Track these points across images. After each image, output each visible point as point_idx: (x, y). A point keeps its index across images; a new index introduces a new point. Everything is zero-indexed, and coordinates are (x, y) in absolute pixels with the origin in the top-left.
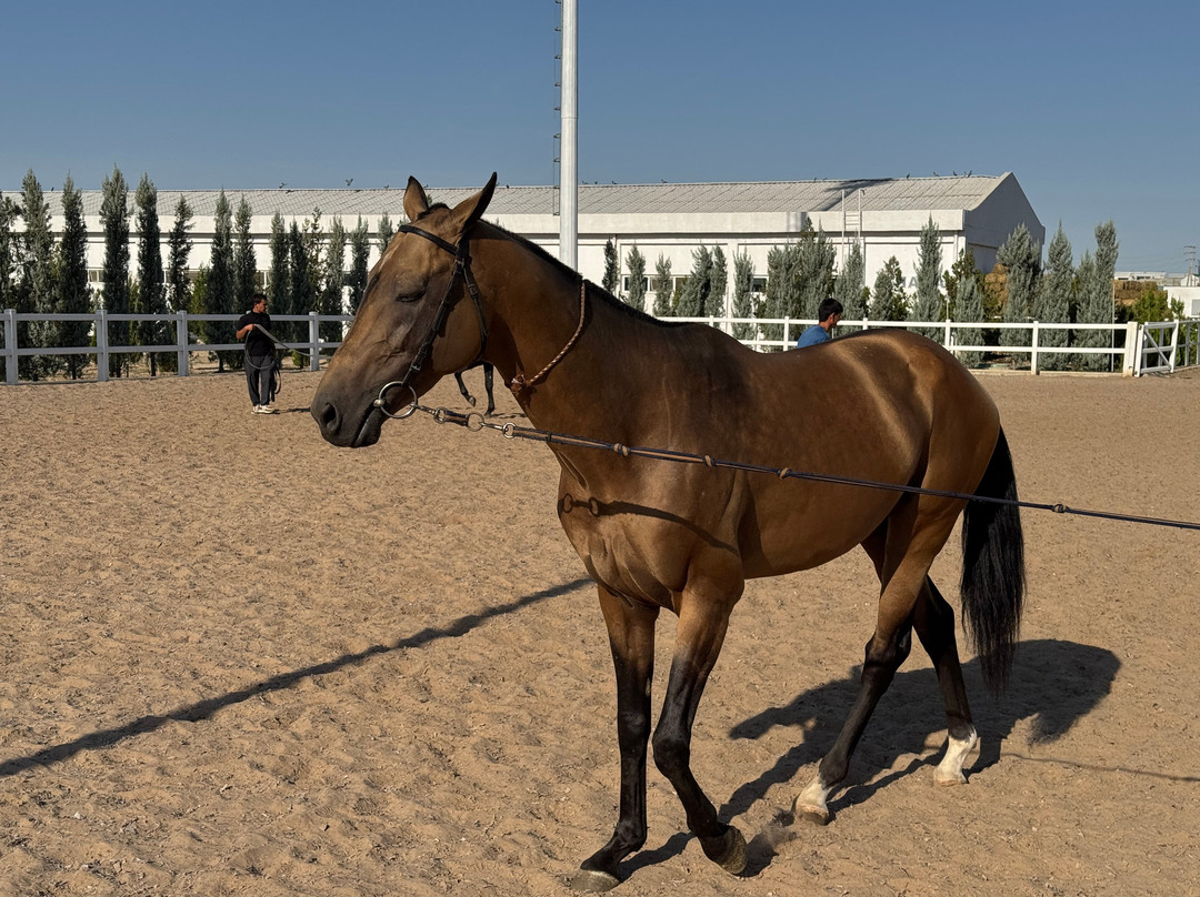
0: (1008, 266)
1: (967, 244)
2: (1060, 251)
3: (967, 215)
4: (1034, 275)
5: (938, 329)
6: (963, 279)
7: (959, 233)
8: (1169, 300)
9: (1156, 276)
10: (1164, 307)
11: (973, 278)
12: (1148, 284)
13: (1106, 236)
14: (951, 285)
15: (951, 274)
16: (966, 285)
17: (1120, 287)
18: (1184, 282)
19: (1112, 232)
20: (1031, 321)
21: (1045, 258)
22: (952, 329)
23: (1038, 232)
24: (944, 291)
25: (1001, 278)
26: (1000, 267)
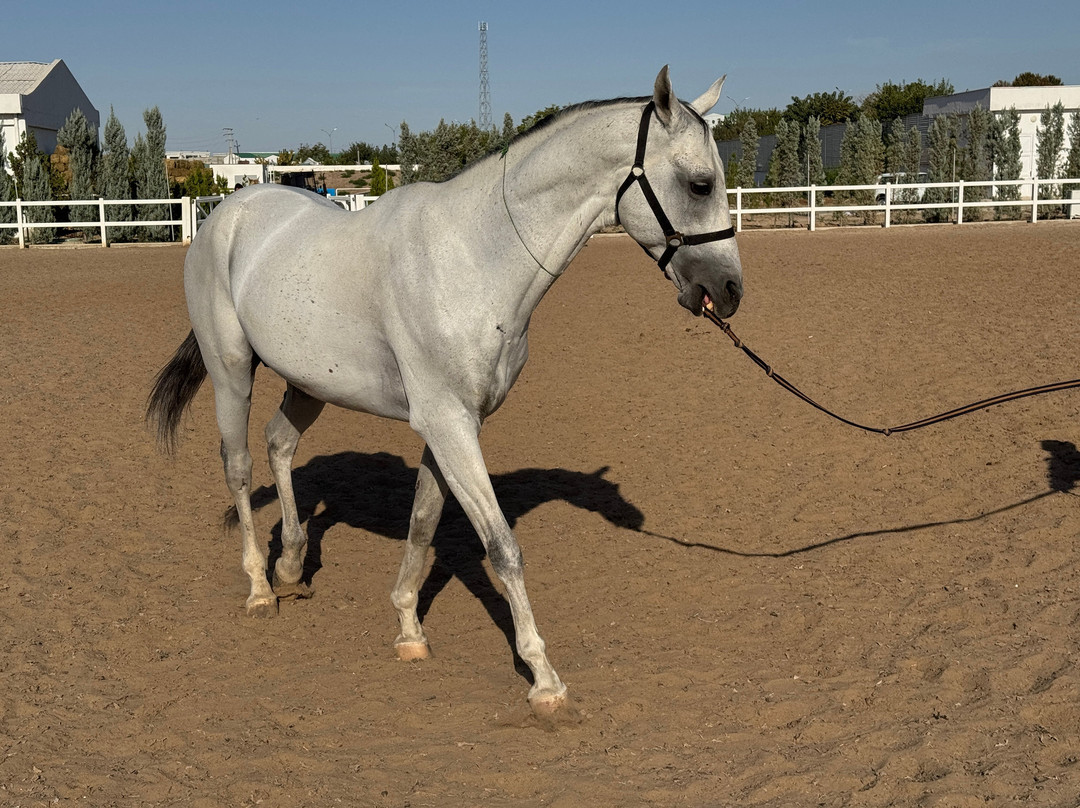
0: (69, 147)
1: (28, 126)
2: (115, 133)
3: (24, 99)
4: (93, 158)
5: (10, 208)
6: (28, 160)
7: (18, 116)
8: (215, 177)
9: (202, 155)
10: (211, 183)
11: (37, 159)
12: (195, 163)
13: (154, 120)
14: (16, 166)
15: (16, 155)
16: (31, 166)
17: (172, 166)
18: (226, 160)
19: (158, 117)
20: (97, 198)
21: (102, 140)
22: (23, 208)
23: (93, 116)
24: (11, 172)
25: (64, 159)
26: (61, 148)
